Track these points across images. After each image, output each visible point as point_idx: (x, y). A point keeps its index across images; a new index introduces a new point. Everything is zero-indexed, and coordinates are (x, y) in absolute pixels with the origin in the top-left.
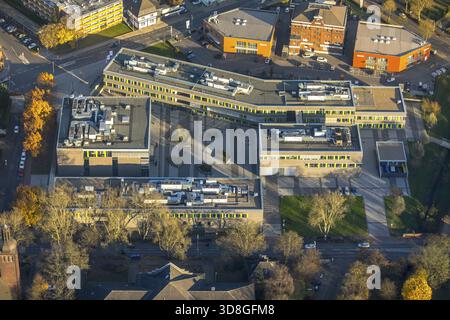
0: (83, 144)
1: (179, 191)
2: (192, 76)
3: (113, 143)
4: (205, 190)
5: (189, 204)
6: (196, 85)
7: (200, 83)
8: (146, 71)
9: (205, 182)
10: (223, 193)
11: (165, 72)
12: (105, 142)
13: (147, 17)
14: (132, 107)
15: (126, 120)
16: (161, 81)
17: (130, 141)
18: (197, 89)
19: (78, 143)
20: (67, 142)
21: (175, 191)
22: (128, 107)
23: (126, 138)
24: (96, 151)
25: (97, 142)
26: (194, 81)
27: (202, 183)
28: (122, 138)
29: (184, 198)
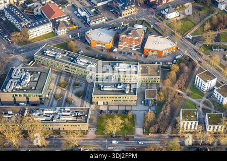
0: (12, 91)
1: (52, 114)
2: (72, 59)
3: (27, 90)
4: (64, 113)
5: (54, 121)
6: (72, 63)
7: (74, 62)
8: (52, 56)
9: (64, 109)
10: (71, 115)
11: (60, 56)
12: (23, 90)
13: (62, 30)
14: (41, 72)
15: (36, 79)
16: (58, 60)
17: (35, 89)
18: (72, 65)
19: (10, 90)
20: (4, 90)
21: (49, 114)
22: (39, 73)
23: (33, 88)
24: (18, 94)
25: (20, 90)
26: (72, 61)
27: (63, 110)
28: (31, 88)
29: (53, 117)
